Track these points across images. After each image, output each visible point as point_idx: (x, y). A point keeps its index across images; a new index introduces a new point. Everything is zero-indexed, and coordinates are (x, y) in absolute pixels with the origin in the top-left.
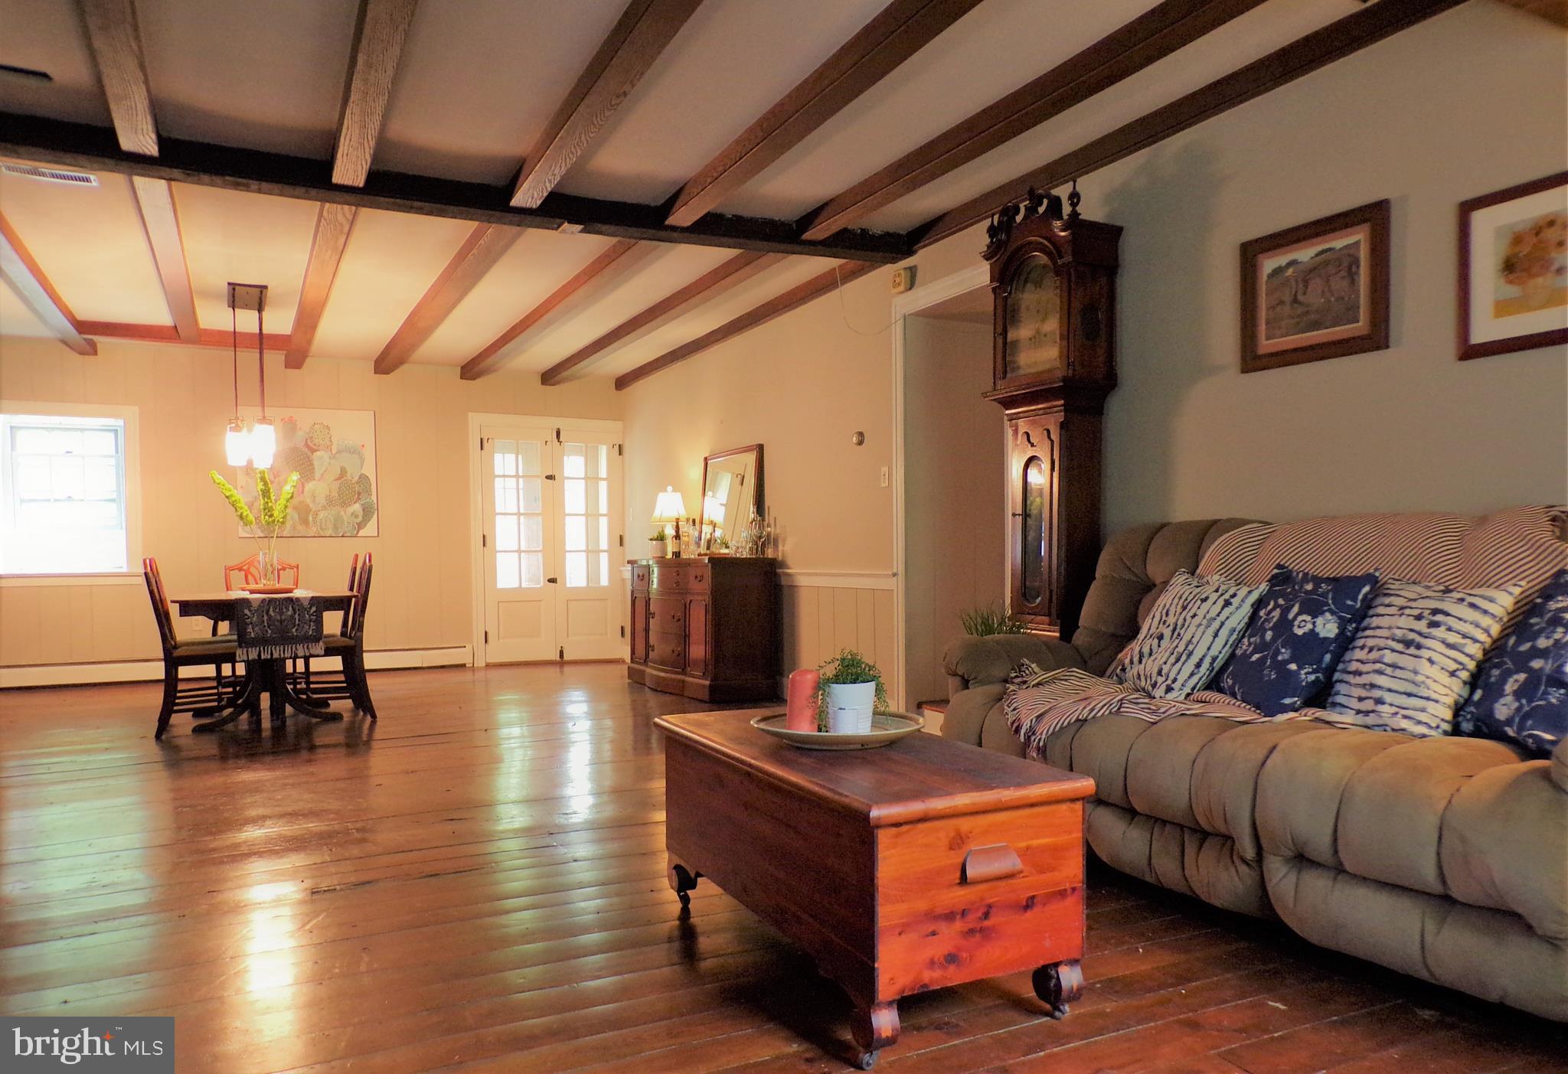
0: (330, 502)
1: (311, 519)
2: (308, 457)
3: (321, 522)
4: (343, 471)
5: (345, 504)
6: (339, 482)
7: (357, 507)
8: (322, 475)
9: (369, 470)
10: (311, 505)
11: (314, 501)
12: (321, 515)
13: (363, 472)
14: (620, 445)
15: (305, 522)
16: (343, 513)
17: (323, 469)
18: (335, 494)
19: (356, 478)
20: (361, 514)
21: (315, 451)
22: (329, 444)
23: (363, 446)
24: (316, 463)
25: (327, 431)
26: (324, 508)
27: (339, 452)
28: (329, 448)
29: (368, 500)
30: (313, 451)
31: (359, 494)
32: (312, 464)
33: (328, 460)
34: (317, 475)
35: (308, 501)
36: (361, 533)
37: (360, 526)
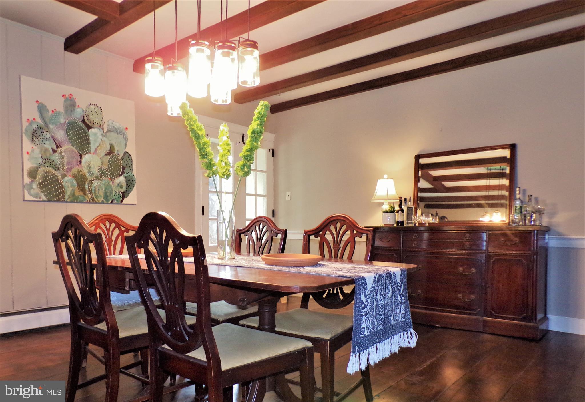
0: (102, 174)
1: (87, 187)
2: (85, 133)
3: (95, 190)
4: (112, 147)
5: (113, 176)
6: (109, 157)
7: (121, 179)
8: (96, 149)
9: (131, 149)
10: (87, 175)
11: (89, 172)
12: (96, 184)
13: (127, 150)
14: (273, 150)
15: (82, 188)
16: (111, 183)
17: (97, 145)
18: (105, 167)
19: (121, 155)
20: (125, 185)
21: (91, 128)
22: (101, 123)
23: (127, 128)
24: (91, 138)
25: (100, 112)
26: (98, 179)
27: (109, 131)
28: (101, 127)
29: (130, 174)
30: (89, 128)
31: (124, 168)
32: (88, 139)
33: (101, 137)
34: (92, 148)
35: (85, 171)
36: (126, 201)
37: (124, 195)
